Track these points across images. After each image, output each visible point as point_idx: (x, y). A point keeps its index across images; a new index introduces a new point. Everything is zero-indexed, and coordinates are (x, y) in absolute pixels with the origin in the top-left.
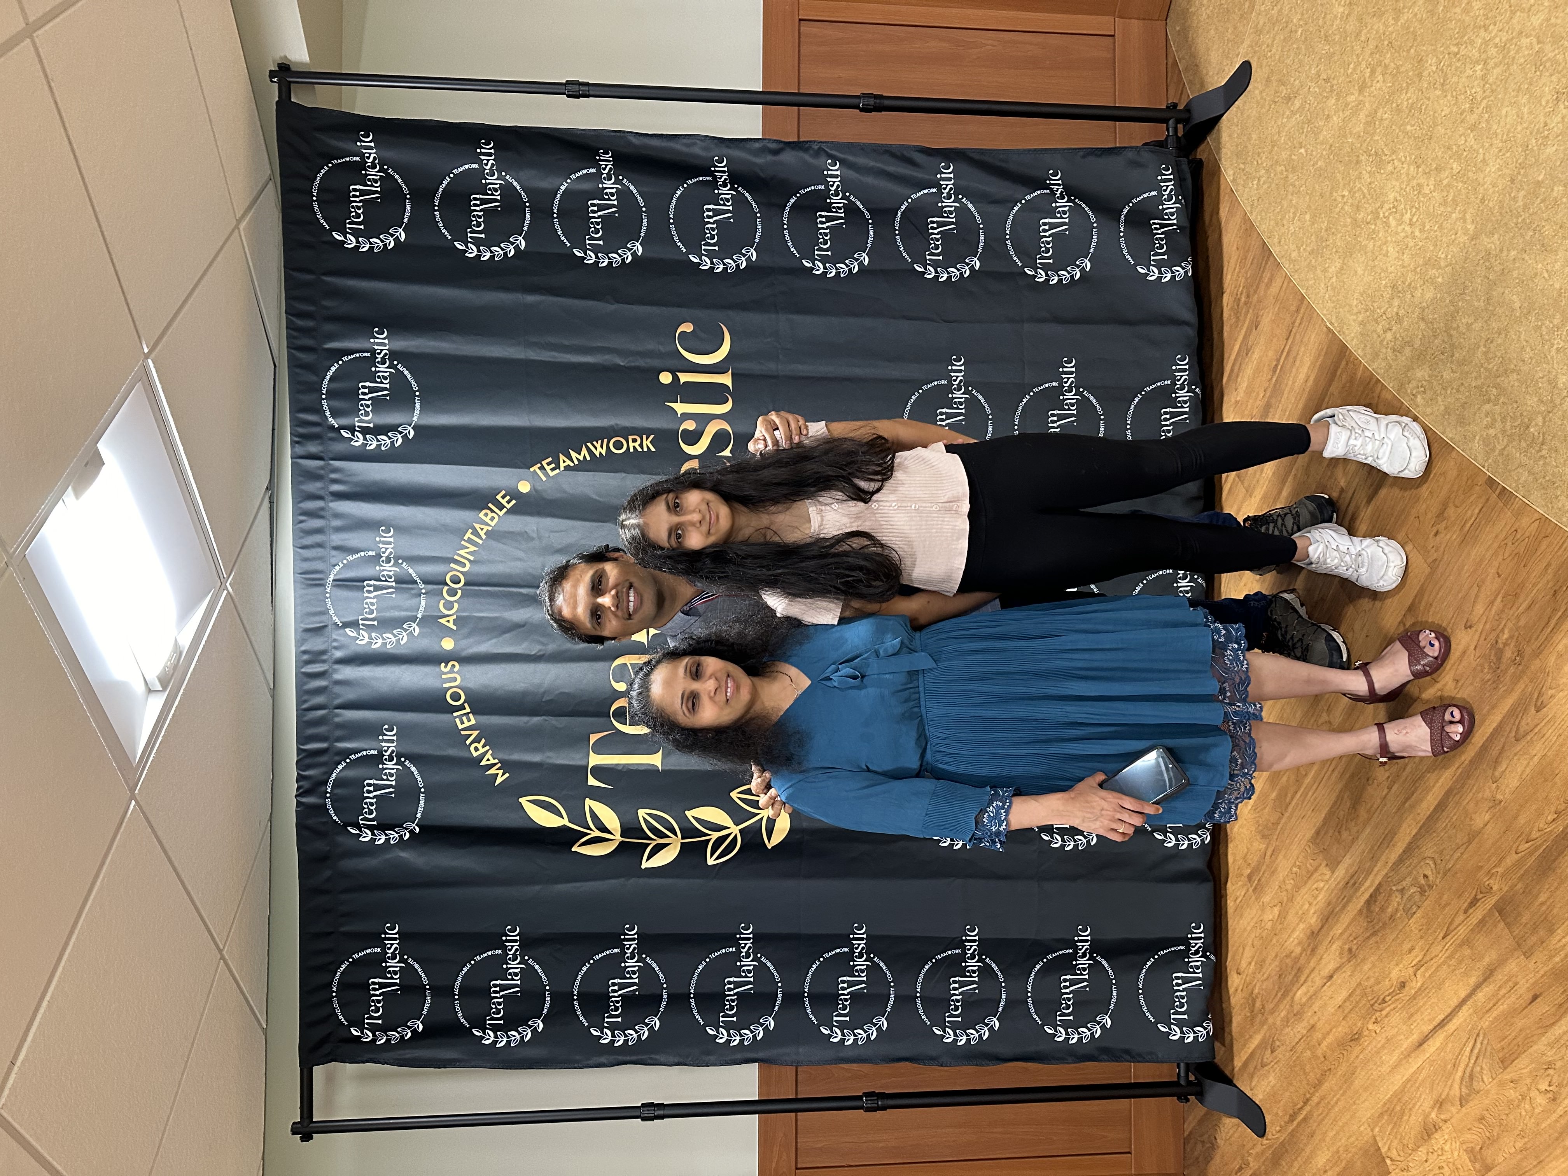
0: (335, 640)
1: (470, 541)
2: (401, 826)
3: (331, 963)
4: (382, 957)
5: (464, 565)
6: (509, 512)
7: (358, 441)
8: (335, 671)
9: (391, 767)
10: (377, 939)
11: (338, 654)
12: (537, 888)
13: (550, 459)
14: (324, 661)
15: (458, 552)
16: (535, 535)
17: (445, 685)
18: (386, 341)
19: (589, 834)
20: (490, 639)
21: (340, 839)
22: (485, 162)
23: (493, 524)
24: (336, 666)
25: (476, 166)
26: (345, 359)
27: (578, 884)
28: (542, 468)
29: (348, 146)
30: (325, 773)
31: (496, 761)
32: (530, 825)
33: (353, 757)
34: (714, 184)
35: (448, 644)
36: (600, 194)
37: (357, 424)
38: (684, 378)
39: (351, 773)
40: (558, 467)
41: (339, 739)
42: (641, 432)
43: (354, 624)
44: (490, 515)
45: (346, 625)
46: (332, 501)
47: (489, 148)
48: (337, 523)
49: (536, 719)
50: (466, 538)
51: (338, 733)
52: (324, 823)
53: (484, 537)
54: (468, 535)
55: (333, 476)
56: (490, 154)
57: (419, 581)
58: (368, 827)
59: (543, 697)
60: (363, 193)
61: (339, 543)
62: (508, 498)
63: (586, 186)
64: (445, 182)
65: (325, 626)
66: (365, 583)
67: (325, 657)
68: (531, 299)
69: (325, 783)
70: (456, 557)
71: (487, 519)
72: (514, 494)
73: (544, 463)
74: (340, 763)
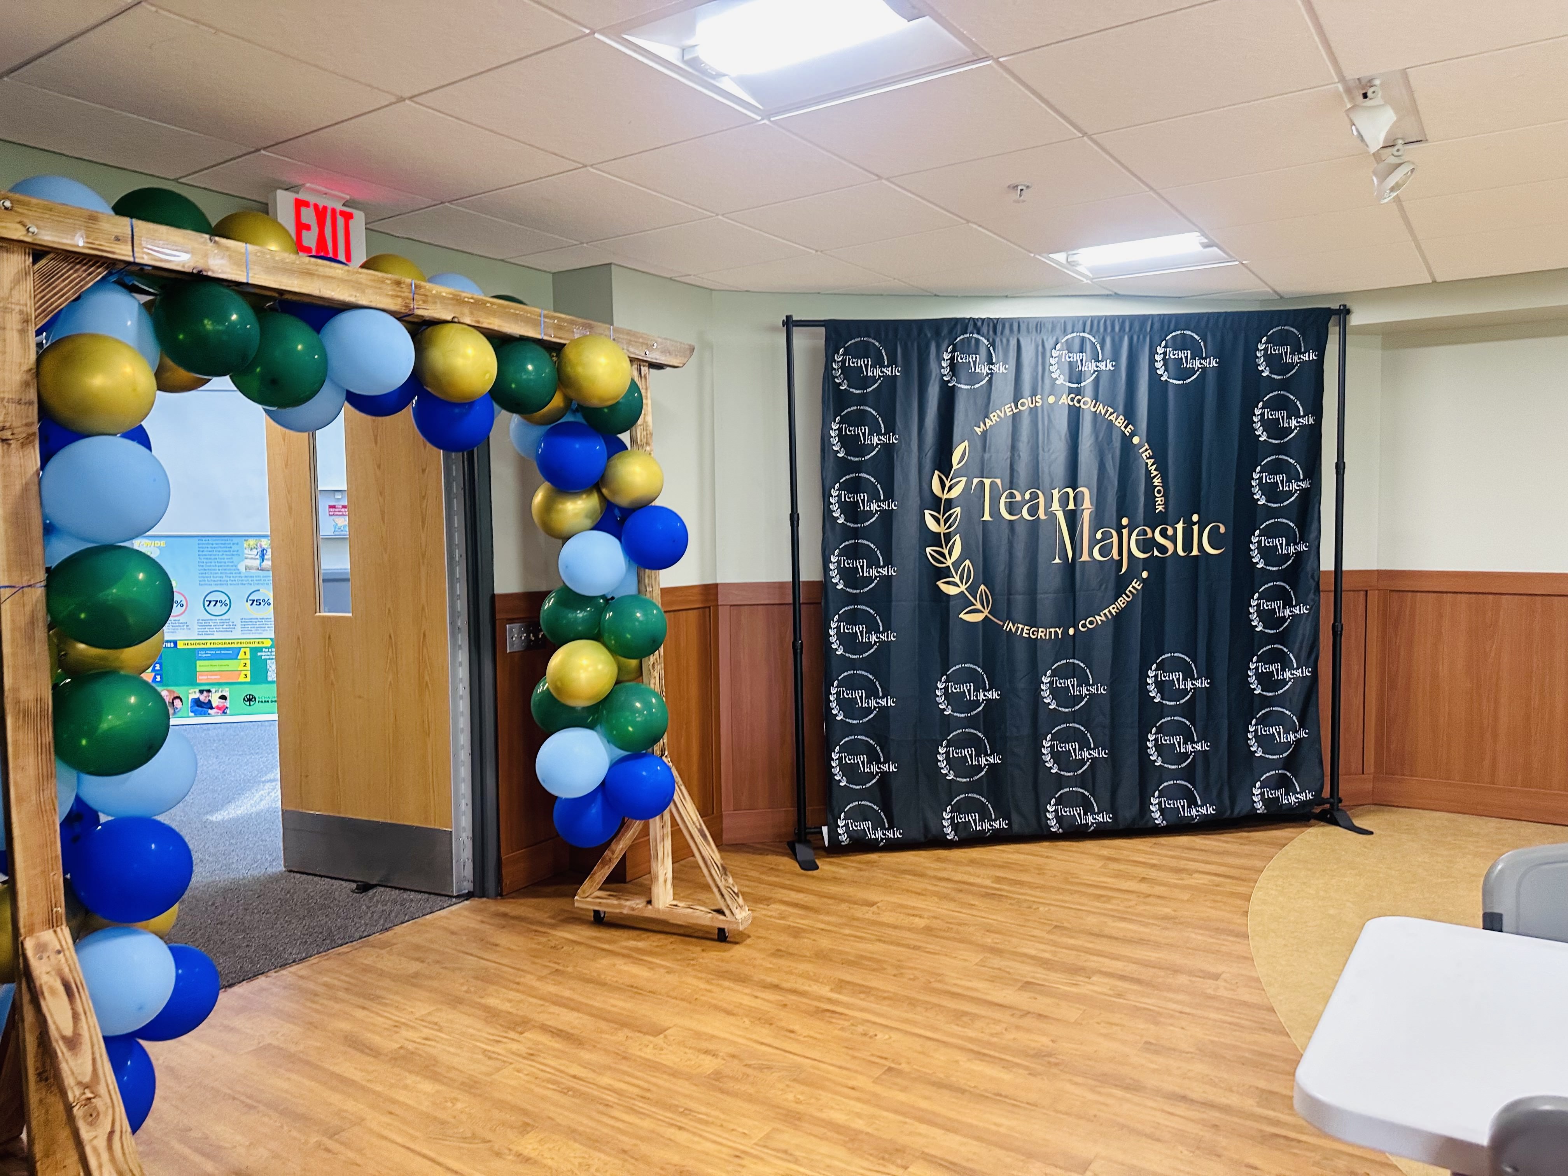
1: (1107, 411)
3: (880, 336)
6: (1123, 432)
7: (1161, 350)
9: (985, 369)
13: (1151, 454)
15: (1101, 404)
18: (1212, 365)
19: (946, 480)
21: (946, 342)
22: (1303, 418)
23: (1116, 423)
25: (1302, 414)
26: (1202, 343)
27: (917, 474)
28: (1146, 450)
29: (1309, 346)
30: (984, 333)
31: (987, 428)
32: (953, 446)
33: (991, 348)
34: (1295, 544)
36: (1290, 481)
37: (1169, 350)
38: (1196, 528)
39: (983, 349)
40: (1148, 458)
41: (1001, 341)
42: (1166, 504)
43: (1063, 348)
44: (1121, 422)
45: (1062, 344)
46: (1128, 337)
47: (1311, 421)
48: (1117, 338)
50: (1109, 408)
51: (1005, 342)
52: (957, 332)
53: (1109, 418)
56: (1308, 421)
57: (1086, 383)
58: (953, 357)
60: (1286, 353)
61: (1106, 339)
62: (1131, 431)
64: (1292, 397)
66: (1085, 354)
68: (1235, 445)
69: (978, 333)
70: (1098, 403)
71: (1119, 420)
72: (1132, 435)
73: (1149, 451)
74: (988, 340)
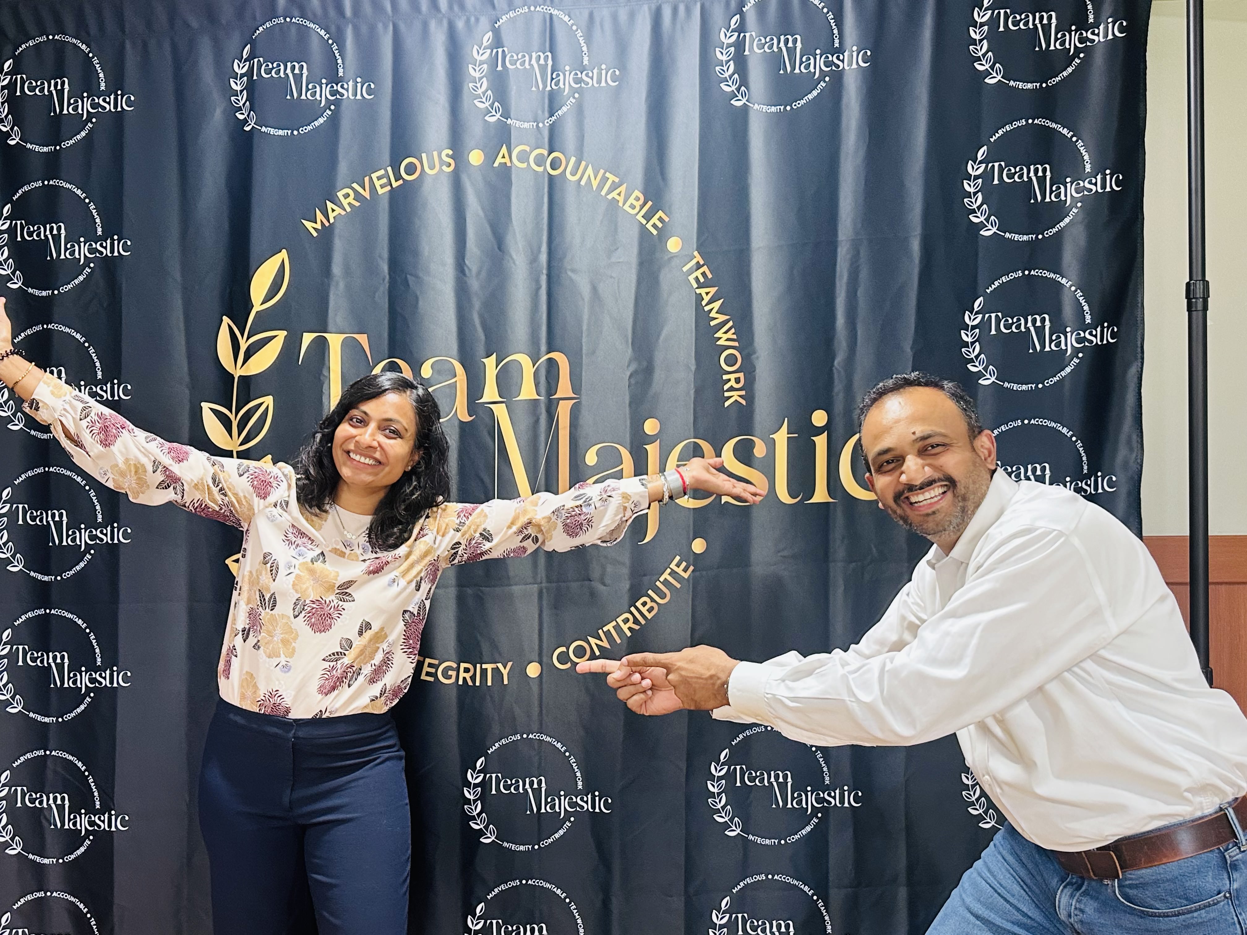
0: (477, 20)
2: (252, 108)
4: (94, 92)
5: (574, 174)
6: (643, 227)
7: (727, 38)
8: (440, 22)
9: (324, 93)
10: (116, 84)
11: (460, 24)
12: (178, 276)
13: (710, 276)
14: (451, 7)
15: (590, 166)
16: (613, 260)
17: (424, 156)
18: (854, 66)
19: (242, 336)
20: (483, 209)
22: (1094, 181)
23: (626, 207)
24: (445, 23)
25: (1088, 167)
26: (831, 16)
27: (182, 325)
32: (253, 266)
33: (335, 47)
34: (1078, 475)
35: (476, 158)
36: (1058, 328)
37: (748, 35)
38: (821, 442)
39: (315, 46)
40: (700, 286)
42: (749, 387)
43: (498, 42)
45: (497, 33)
47: (1111, 185)
49: (385, 268)
51: (364, 29)
54: (611, 178)
55: (682, 8)
56: (1104, 186)
57: (553, 118)
58: (251, 69)
59: (411, 275)
60: (1046, 29)
62: (660, 225)
63: (1068, 311)
64: (1065, 131)
65: (494, 7)
66: (549, 54)
67: (456, 8)
68: (915, 246)
69: (304, 16)
70: (583, 163)
71: (631, 200)
72: (663, 234)
74: (327, 32)
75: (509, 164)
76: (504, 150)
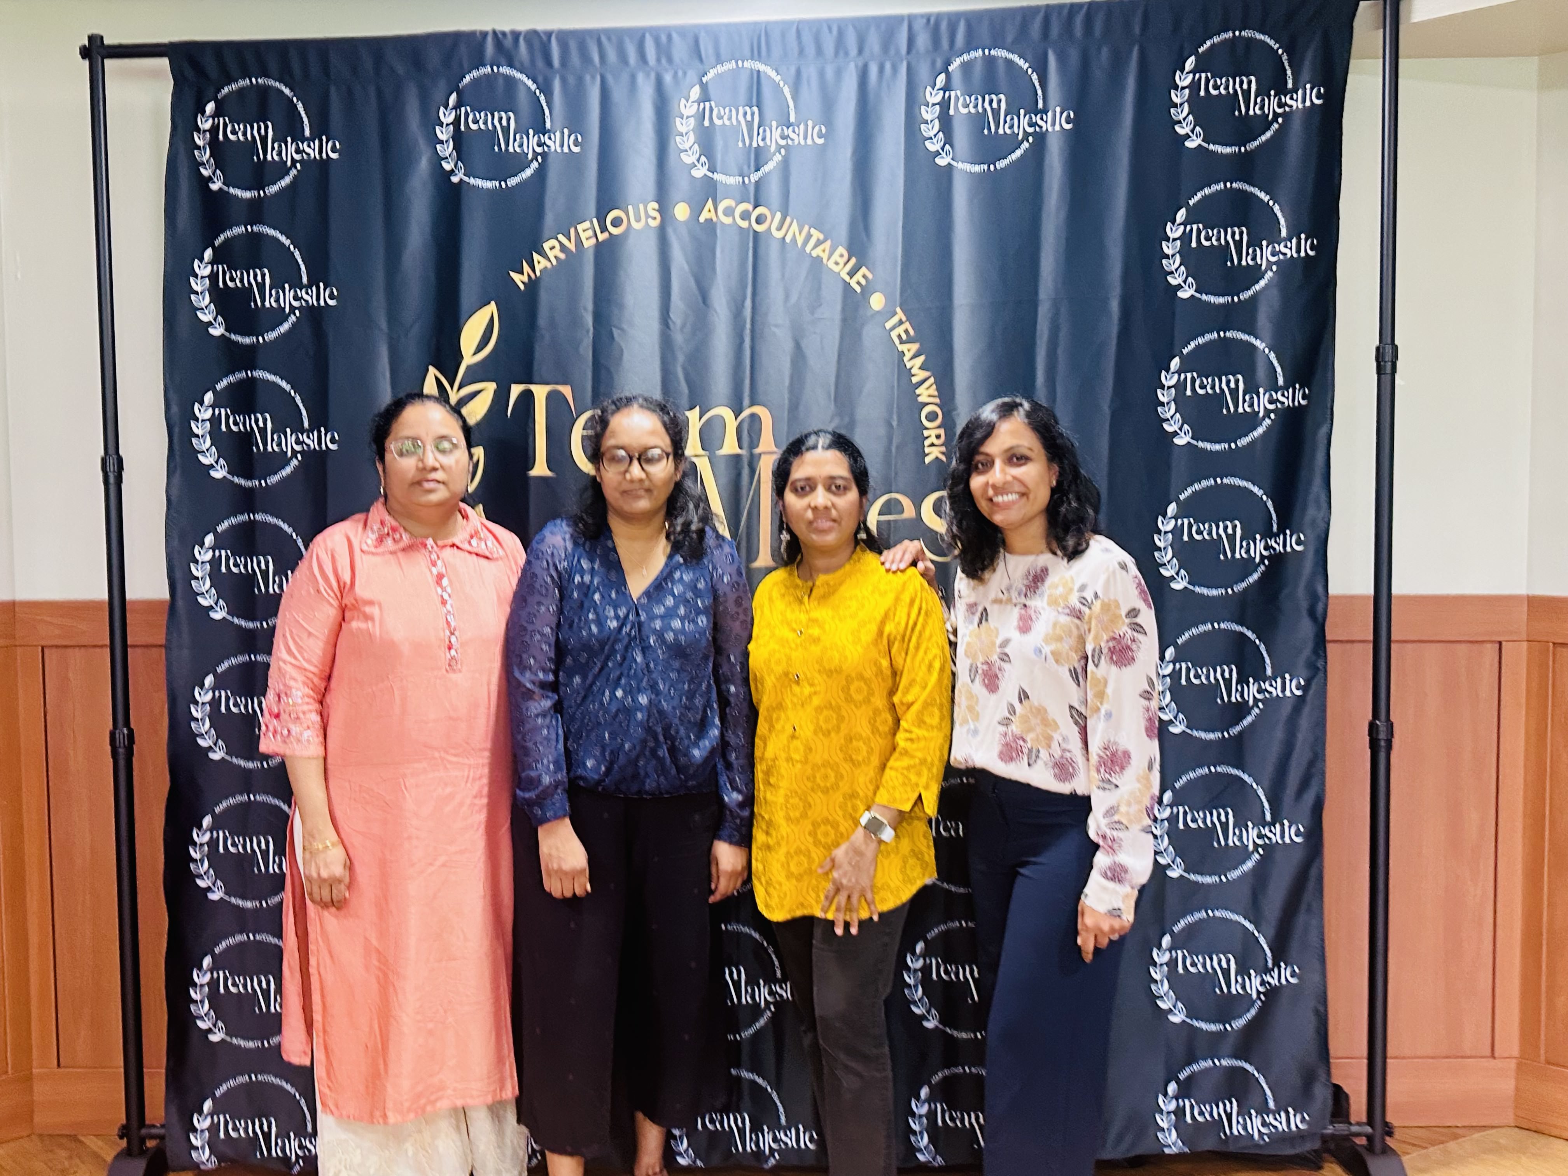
0: (685, 73)
1: (809, 236)
2: (459, 158)
3: (291, 76)
4: (299, 137)
5: (779, 229)
7: (934, 97)
8: (648, 75)
9: (530, 145)
10: (321, 130)
11: (668, 78)
12: (384, 325)
14: (658, 60)
15: (795, 221)
16: (816, 316)
17: (630, 208)
18: (1057, 128)
20: (688, 263)
21: (442, 85)
22: (1289, 245)
23: (831, 264)
24: (653, 75)
25: (1284, 233)
26: (1035, 77)
28: (901, 322)
29: (1306, 74)
30: (522, 64)
31: (538, 274)
32: (462, 317)
33: (542, 99)
34: (1268, 534)
35: (681, 212)
36: (1252, 389)
37: (953, 93)
39: (522, 99)
40: (902, 342)
41: (564, 81)
43: (705, 97)
44: (842, 261)
45: (704, 87)
46: (856, 66)
47: (1307, 249)
48: (830, 72)
49: (589, 320)
50: (813, 231)
51: (571, 80)
52: (461, 65)
53: (814, 254)
54: (816, 235)
55: (888, 66)
56: (1298, 251)
57: (759, 174)
58: (458, 119)
59: (618, 328)
60: (1247, 94)
61: (804, 76)
63: (1261, 373)
64: (1262, 195)
65: (701, 60)
66: (755, 109)
67: (664, 61)
68: (1115, 305)
69: (511, 65)
70: (788, 220)
71: (836, 257)
73: (907, 325)
74: (534, 81)
75: (715, 219)
76: (710, 203)
